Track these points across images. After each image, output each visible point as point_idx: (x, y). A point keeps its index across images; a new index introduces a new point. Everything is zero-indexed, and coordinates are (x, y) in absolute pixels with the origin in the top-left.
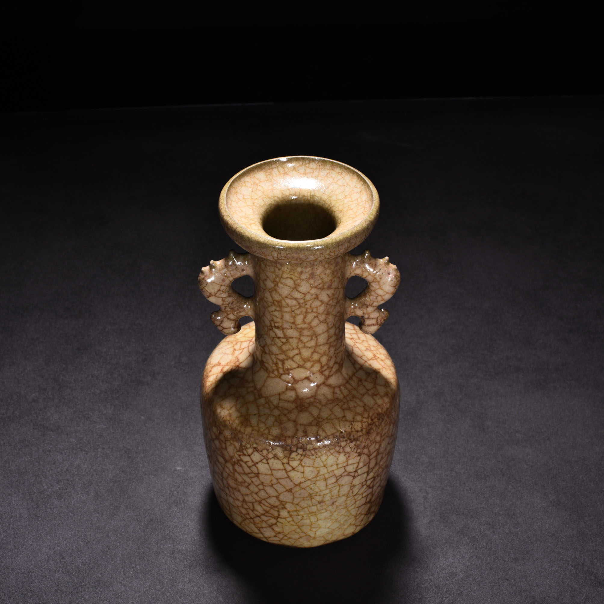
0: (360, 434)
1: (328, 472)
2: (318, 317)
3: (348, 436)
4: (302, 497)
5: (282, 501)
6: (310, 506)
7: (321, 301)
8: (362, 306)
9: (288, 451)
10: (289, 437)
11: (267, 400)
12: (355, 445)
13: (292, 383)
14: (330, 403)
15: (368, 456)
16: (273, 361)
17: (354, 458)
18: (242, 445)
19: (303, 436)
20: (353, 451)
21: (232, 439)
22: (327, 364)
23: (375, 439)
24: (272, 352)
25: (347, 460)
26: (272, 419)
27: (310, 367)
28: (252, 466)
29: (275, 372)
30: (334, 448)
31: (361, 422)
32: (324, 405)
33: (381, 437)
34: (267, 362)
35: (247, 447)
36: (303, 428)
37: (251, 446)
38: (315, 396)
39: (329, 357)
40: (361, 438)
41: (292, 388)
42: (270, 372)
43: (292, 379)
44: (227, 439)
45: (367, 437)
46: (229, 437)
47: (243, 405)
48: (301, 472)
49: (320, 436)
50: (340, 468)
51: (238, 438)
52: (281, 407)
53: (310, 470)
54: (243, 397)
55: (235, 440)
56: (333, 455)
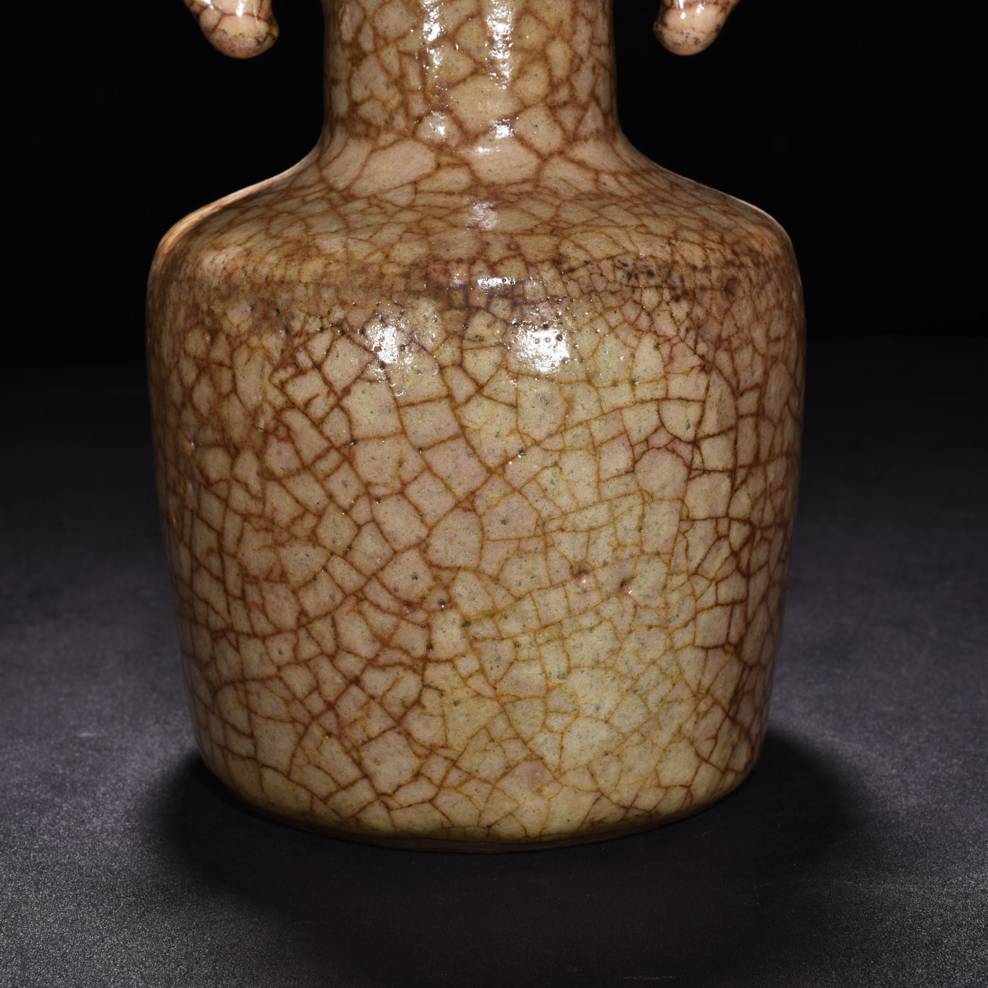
0: (702, 279)
1: (604, 414)
3: (664, 272)
4: (513, 535)
5: (439, 567)
6: (539, 589)
9: (456, 309)
10: (460, 261)
11: (375, 201)
12: (688, 315)
13: (457, 146)
14: (591, 200)
15: (733, 393)
16: (388, 73)
17: (687, 374)
18: (293, 333)
19: (507, 258)
20: (683, 341)
21: (255, 329)
22: (568, 80)
23: (749, 330)
24: (385, 39)
25: (666, 376)
26: (393, 230)
27: (515, 75)
28: (328, 414)
29: (395, 122)
30: (620, 307)
31: (702, 246)
32: (570, 201)
33: (769, 341)
34: (368, 93)
35: (311, 331)
36: (504, 240)
37: (325, 322)
38: (536, 180)
39: (575, 54)
40: (706, 298)
41: (455, 161)
42: (379, 130)
43: (454, 129)
44: (238, 341)
45: (726, 305)
46: (245, 327)
47: (290, 225)
48: (506, 404)
49: (568, 257)
50: (643, 402)
51: (278, 311)
52: (424, 206)
53: (537, 395)
54: (291, 213)
55: (265, 325)
56: (617, 337)
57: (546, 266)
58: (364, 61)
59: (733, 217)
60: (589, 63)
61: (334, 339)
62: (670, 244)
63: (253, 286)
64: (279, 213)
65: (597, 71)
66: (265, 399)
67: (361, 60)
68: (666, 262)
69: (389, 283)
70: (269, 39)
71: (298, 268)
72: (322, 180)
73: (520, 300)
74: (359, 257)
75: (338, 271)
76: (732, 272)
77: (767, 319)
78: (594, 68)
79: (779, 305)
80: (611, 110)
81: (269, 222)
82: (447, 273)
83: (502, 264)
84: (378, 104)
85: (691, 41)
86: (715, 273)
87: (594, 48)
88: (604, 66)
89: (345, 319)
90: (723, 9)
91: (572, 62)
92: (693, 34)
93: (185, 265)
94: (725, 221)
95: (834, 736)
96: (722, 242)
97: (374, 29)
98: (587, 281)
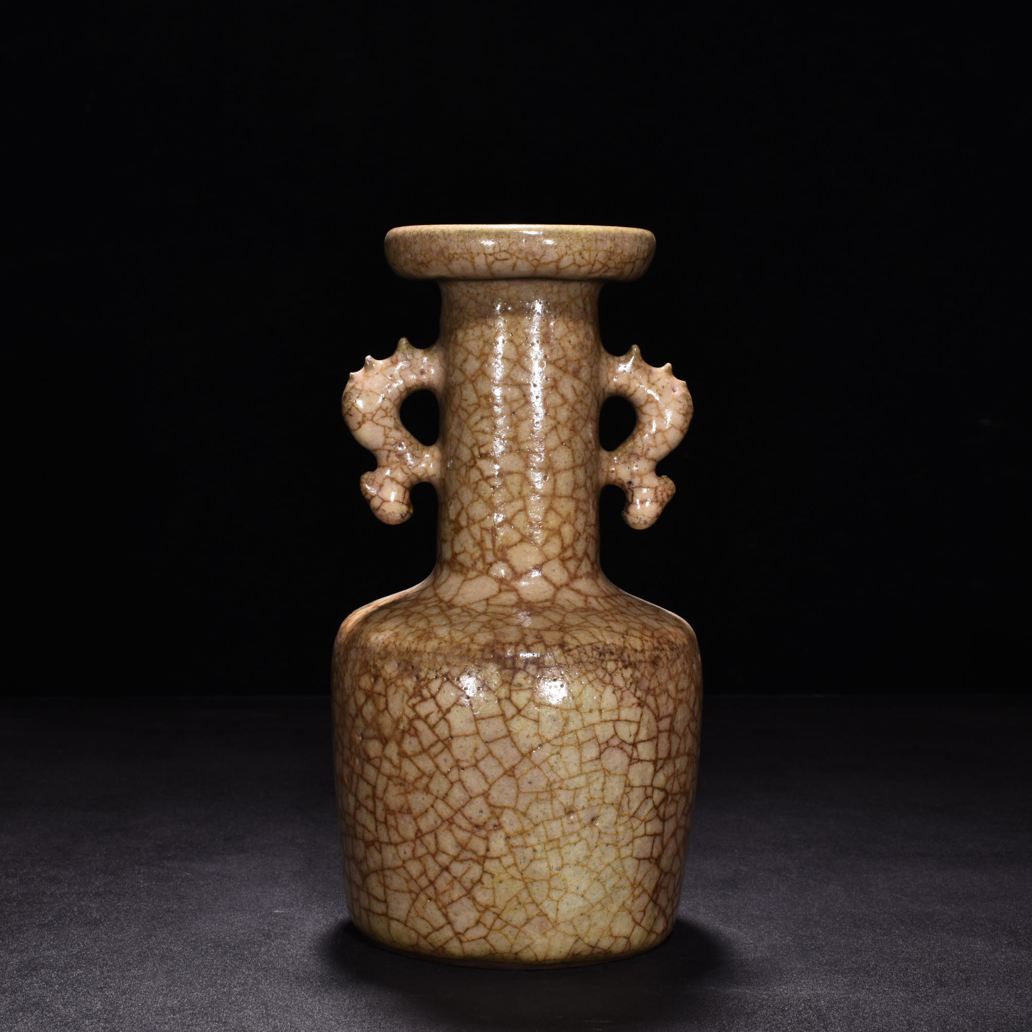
0: (639, 656)
1: (584, 727)
2: (558, 429)
3: (619, 652)
4: (534, 790)
6: (548, 820)
7: (562, 396)
8: (629, 457)
9: (508, 669)
10: (511, 644)
11: (465, 609)
12: (632, 676)
13: (511, 580)
14: (582, 612)
15: (656, 718)
16: (474, 539)
17: (630, 707)
18: (420, 679)
19: (536, 643)
20: (628, 689)
21: (400, 676)
22: (572, 546)
23: (666, 685)
24: (473, 520)
25: (619, 708)
26: (475, 626)
27: (543, 543)
28: (438, 722)
29: (477, 566)
30: (595, 670)
31: (641, 638)
32: (571, 612)
33: (678, 691)
34: (462, 549)
35: (431, 678)
36: (535, 633)
37: (438, 673)
38: (553, 600)
39: (576, 531)
40: (642, 667)
41: (510, 588)
42: (468, 569)
43: (509, 571)
44: (390, 682)
45: (653, 671)
46: (394, 675)
47: (419, 621)
48: (533, 720)
49: (568, 643)
50: (606, 721)
51: (413, 667)
52: (492, 613)
53: (549, 716)
54: (419, 613)
55: (405, 674)
56: (593, 686)
57: (556, 648)
58: (461, 531)
59: (661, 623)
60: (584, 536)
61: (443, 682)
62: (623, 637)
63: (399, 653)
64: (412, 613)
65: (588, 540)
66: (404, 713)
67: (459, 531)
68: (620, 647)
69: (473, 654)
70: (408, 515)
71: (424, 644)
72: (436, 595)
73: (542, 665)
74: (457, 639)
75: (446, 647)
76: (657, 653)
77: (676, 679)
78: (586, 539)
79: (684, 672)
80: (596, 561)
81: (408, 618)
82: (504, 650)
83: (533, 646)
84: (468, 555)
85: (642, 522)
86: (647, 654)
87: (587, 527)
88: (592, 537)
89: (449, 672)
90: (661, 505)
91: (574, 535)
92: (643, 518)
93: (360, 640)
94: (656, 625)
95: (720, 924)
96: (653, 636)
97: (468, 514)
98: (577, 656)
